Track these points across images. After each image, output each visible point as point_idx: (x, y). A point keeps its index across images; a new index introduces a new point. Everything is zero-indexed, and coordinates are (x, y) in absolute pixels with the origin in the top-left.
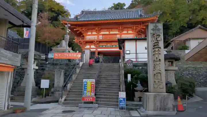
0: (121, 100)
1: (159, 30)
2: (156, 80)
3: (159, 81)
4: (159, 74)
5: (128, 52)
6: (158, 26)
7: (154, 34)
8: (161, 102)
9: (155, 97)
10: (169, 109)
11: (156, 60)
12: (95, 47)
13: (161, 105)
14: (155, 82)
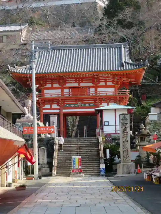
0: (102, 170)
1: (127, 119)
2: (124, 155)
4: (127, 151)
5: (106, 124)
6: (126, 117)
7: (123, 123)
8: (127, 169)
9: (123, 165)
10: (132, 173)
11: (125, 141)
12: (58, 107)
13: (127, 171)
14: (124, 156)
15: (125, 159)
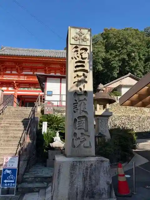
0: (8, 174)
1: (85, 40)
2: (76, 131)
3: (83, 131)
4: (84, 119)
7: (76, 47)
8: (85, 179)
9: (73, 167)
13: (85, 187)
14: (75, 134)
15: (77, 143)
